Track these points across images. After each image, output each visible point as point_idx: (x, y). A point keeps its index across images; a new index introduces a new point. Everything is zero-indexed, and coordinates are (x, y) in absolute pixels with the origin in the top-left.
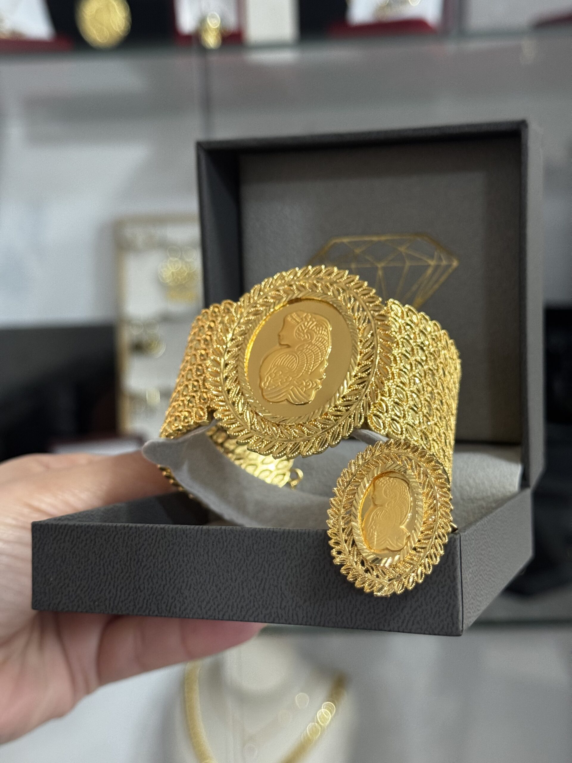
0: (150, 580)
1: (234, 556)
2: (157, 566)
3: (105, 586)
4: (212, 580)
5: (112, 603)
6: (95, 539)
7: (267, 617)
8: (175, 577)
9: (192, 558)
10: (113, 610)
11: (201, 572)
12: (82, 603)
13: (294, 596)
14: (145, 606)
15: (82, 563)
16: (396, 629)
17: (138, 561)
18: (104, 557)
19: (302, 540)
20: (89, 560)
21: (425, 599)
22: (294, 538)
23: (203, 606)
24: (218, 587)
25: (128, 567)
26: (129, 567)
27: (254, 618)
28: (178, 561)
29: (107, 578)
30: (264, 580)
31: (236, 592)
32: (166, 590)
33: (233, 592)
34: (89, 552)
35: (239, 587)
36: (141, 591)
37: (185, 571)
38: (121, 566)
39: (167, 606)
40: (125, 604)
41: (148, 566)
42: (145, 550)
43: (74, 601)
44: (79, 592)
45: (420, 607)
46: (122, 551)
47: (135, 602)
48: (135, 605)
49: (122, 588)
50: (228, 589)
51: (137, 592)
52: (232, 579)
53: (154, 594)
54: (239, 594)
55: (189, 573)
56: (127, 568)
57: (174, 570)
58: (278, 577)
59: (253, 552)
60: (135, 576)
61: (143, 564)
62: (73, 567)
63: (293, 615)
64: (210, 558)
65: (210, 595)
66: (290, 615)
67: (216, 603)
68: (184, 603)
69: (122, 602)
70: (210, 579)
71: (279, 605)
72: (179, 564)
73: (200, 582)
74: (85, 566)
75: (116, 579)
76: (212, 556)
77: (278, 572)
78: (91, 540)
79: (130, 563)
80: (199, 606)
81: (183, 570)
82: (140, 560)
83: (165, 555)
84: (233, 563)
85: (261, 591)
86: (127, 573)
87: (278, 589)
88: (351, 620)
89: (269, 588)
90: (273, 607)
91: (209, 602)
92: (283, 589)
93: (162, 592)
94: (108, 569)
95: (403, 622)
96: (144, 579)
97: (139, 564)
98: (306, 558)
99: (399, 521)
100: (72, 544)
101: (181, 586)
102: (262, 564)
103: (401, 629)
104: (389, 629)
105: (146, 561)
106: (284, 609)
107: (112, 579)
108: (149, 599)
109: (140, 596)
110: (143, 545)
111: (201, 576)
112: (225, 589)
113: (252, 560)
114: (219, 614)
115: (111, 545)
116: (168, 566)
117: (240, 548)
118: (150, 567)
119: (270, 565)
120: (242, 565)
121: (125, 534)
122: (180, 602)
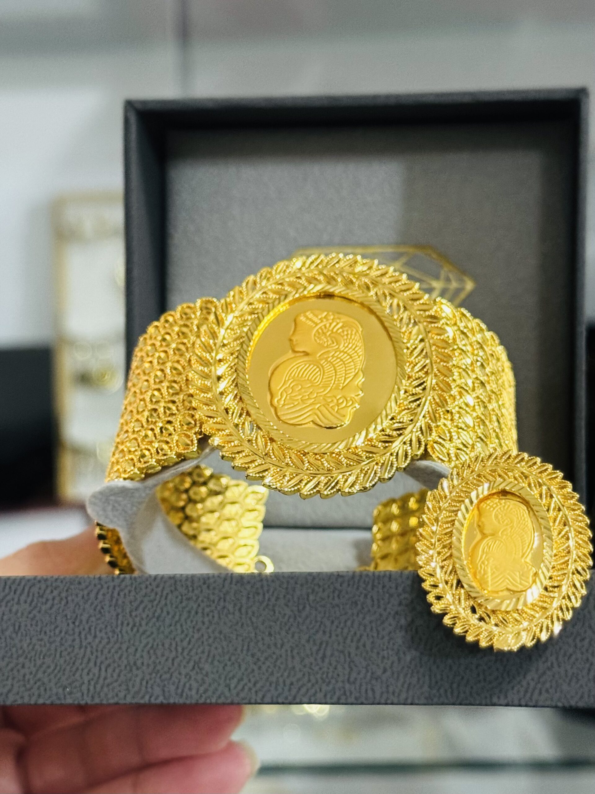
0: (152, 652)
1: (280, 613)
2: (163, 632)
3: (81, 664)
4: (245, 647)
5: (92, 688)
6: (66, 598)
7: (329, 696)
8: (190, 646)
9: (216, 616)
10: (93, 697)
11: (229, 637)
12: (45, 690)
13: (368, 665)
14: (144, 689)
15: (45, 633)
16: (516, 702)
17: (134, 625)
18: (81, 621)
19: (380, 586)
20: (57, 627)
21: (557, 659)
22: (368, 582)
23: (232, 686)
24: (256, 657)
25: (118, 635)
26: (120, 636)
27: (310, 699)
28: (194, 623)
29: (85, 653)
30: (324, 645)
31: (282, 663)
32: (176, 664)
33: (278, 663)
34: (56, 616)
35: (287, 655)
36: (138, 669)
37: (206, 637)
38: (106, 633)
39: (177, 688)
40: (113, 689)
41: (148, 633)
42: (144, 611)
43: (32, 688)
44: (40, 675)
45: (549, 669)
46: (109, 612)
47: (127, 685)
48: (128, 689)
49: (109, 665)
50: (270, 659)
51: (131, 670)
52: (275, 645)
53: (158, 671)
54: (287, 665)
55: (211, 641)
56: (116, 636)
57: (189, 636)
58: (346, 638)
59: (307, 606)
60: (128, 648)
61: (141, 630)
62: (31, 639)
63: (366, 691)
64: (244, 616)
65: (243, 669)
66: (363, 690)
67: (253, 680)
68: (204, 682)
69: (108, 685)
70: (243, 646)
71: (347, 677)
72: (197, 628)
73: (228, 652)
74: (50, 637)
75: (99, 654)
76: (247, 613)
77: (346, 631)
78: (61, 599)
79: (121, 630)
80: (226, 686)
81: (203, 635)
82: (137, 624)
83: (175, 614)
84: (278, 623)
85: (319, 661)
86: (115, 643)
87: (345, 655)
88: (452, 693)
89: (332, 655)
90: (337, 682)
91: (241, 679)
92: (352, 655)
93: (169, 669)
94: (86, 638)
95: (526, 691)
96: (143, 651)
97: (135, 629)
98: (385, 610)
99: (521, 554)
100: (30, 605)
101: (200, 658)
102: (322, 622)
103: (523, 703)
104: (505, 702)
105: (147, 624)
106: (354, 683)
107: (92, 654)
108: (151, 679)
109: (137, 676)
110: (142, 602)
111: (230, 642)
112: (266, 659)
113: (307, 617)
114: (256, 695)
115: (92, 604)
116: (179, 631)
117: (289, 601)
118: (152, 633)
119: (333, 622)
120: (292, 625)
121: (114, 588)
122: (198, 682)
